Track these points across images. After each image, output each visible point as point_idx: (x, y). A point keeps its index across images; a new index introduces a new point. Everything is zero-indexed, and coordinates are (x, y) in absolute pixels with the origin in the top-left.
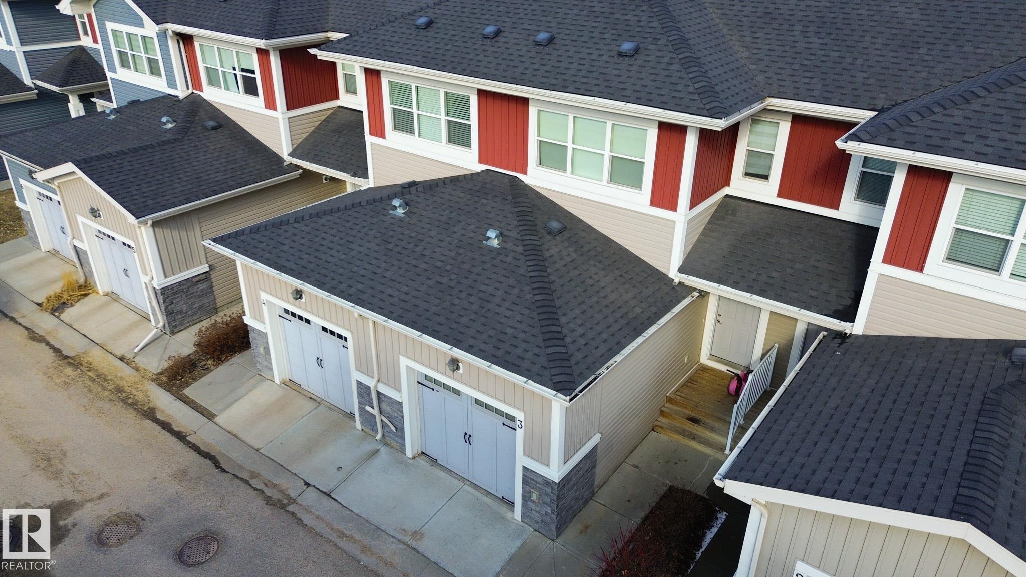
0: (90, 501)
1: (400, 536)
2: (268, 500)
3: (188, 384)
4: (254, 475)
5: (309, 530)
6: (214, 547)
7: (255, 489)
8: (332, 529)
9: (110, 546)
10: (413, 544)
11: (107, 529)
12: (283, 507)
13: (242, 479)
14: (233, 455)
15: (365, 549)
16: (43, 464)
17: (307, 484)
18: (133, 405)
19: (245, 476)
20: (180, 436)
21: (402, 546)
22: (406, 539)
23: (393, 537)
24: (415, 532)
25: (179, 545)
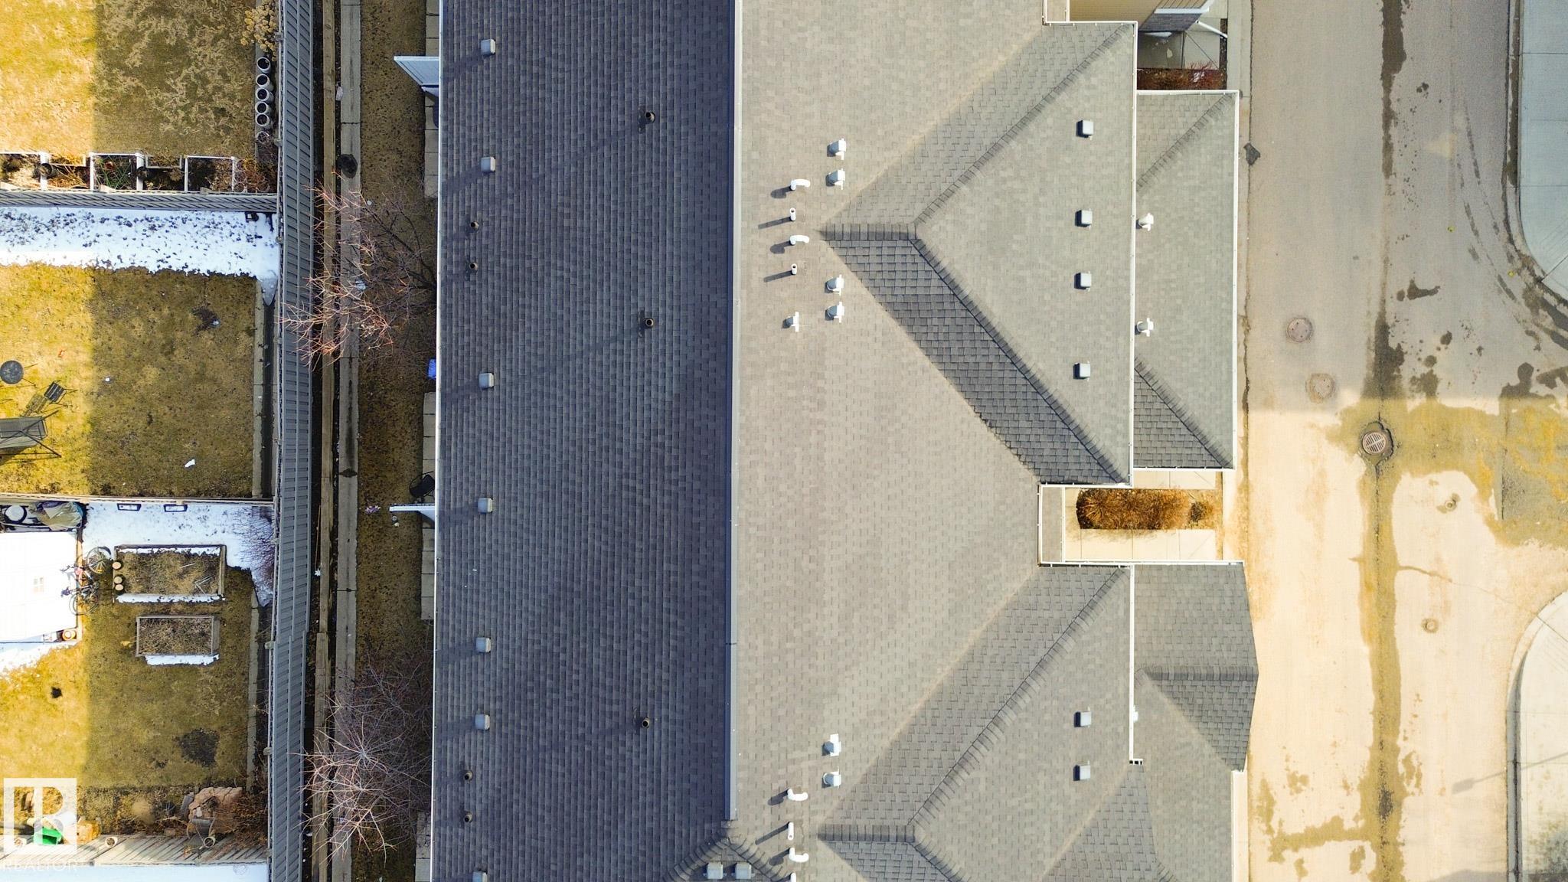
0: (1319, 429)
2: (1247, 332)
6: (1292, 325)
9: (1331, 379)
11: (1324, 395)
12: (1246, 317)
13: (1246, 365)
16: (1322, 493)
18: (1246, 508)
19: (1242, 365)
20: (1245, 443)
25: (1305, 344)
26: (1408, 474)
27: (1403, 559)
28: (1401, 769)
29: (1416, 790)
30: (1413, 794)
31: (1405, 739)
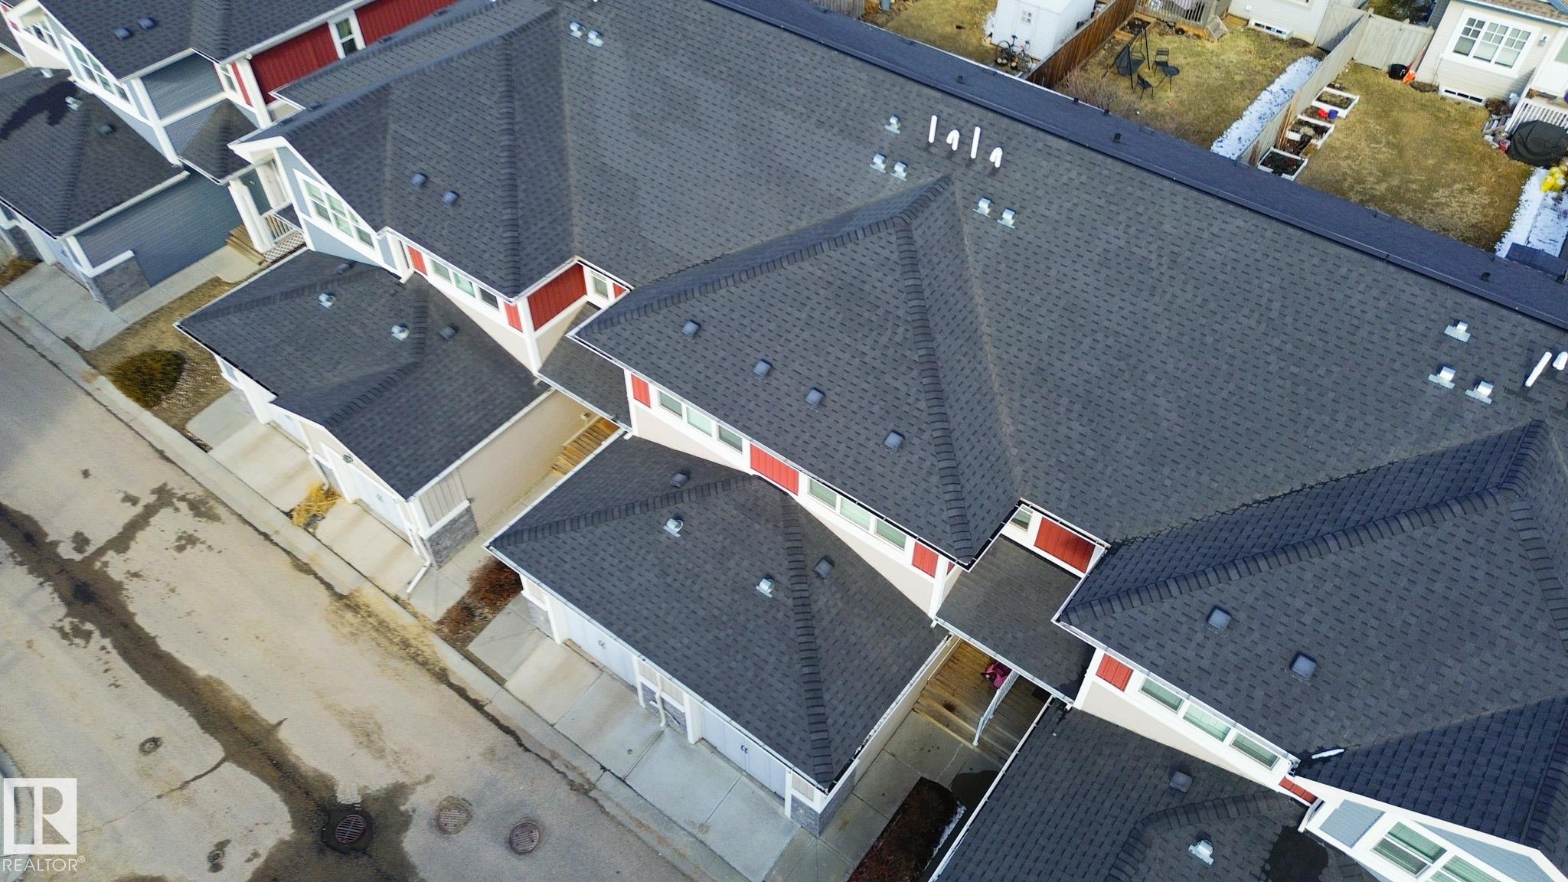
0: (419, 783)
1: (690, 829)
2: (572, 784)
3: (470, 639)
4: (555, 755)
5: (613, 818)
6: (536, 835)
7: (558, 772)
8: (631, 818)
9: (450, 833)
10: (700, 836)
11: (443, 814)
12: (586, 793)
13: (544, 760)
14: (532, 731)
15: (661, 840)
16: (364, 739)
17: (603, 768)
18: (424, 664)
19: (547, 756)
20: (477, 705)
21: (692, 839)
22: (695, 832)
23: (684, 829)
24: (702, 825)
25: (507, 832)
26: (287, 838)
27: (229, 768)
28: (89, 626)
29: (59, 625)
30: (61, 620)
31: (103, 648)
